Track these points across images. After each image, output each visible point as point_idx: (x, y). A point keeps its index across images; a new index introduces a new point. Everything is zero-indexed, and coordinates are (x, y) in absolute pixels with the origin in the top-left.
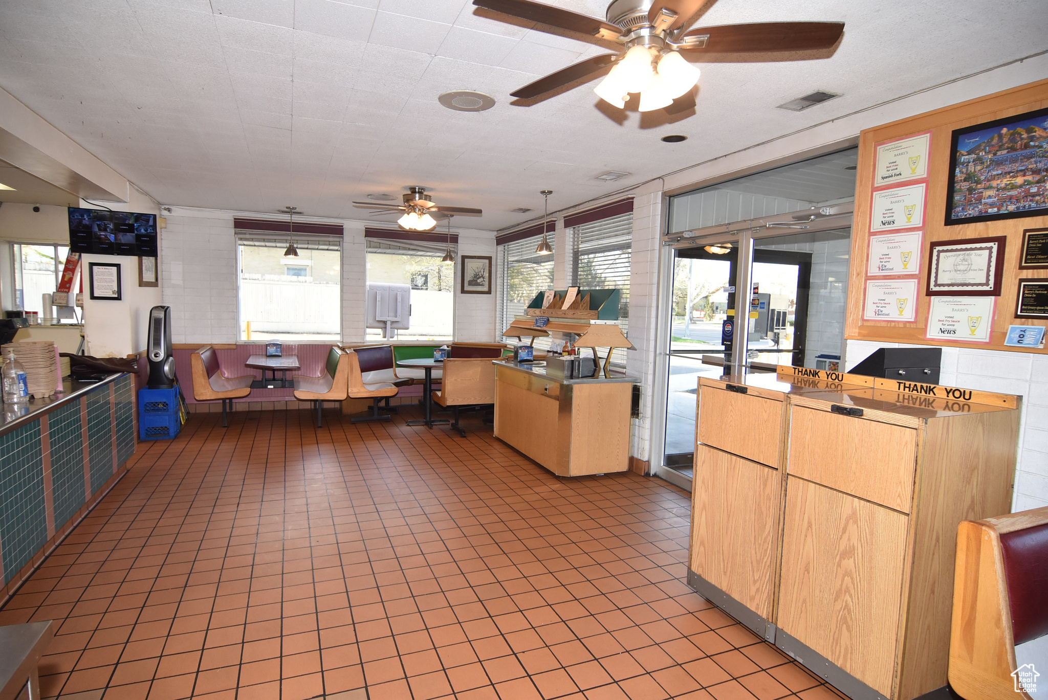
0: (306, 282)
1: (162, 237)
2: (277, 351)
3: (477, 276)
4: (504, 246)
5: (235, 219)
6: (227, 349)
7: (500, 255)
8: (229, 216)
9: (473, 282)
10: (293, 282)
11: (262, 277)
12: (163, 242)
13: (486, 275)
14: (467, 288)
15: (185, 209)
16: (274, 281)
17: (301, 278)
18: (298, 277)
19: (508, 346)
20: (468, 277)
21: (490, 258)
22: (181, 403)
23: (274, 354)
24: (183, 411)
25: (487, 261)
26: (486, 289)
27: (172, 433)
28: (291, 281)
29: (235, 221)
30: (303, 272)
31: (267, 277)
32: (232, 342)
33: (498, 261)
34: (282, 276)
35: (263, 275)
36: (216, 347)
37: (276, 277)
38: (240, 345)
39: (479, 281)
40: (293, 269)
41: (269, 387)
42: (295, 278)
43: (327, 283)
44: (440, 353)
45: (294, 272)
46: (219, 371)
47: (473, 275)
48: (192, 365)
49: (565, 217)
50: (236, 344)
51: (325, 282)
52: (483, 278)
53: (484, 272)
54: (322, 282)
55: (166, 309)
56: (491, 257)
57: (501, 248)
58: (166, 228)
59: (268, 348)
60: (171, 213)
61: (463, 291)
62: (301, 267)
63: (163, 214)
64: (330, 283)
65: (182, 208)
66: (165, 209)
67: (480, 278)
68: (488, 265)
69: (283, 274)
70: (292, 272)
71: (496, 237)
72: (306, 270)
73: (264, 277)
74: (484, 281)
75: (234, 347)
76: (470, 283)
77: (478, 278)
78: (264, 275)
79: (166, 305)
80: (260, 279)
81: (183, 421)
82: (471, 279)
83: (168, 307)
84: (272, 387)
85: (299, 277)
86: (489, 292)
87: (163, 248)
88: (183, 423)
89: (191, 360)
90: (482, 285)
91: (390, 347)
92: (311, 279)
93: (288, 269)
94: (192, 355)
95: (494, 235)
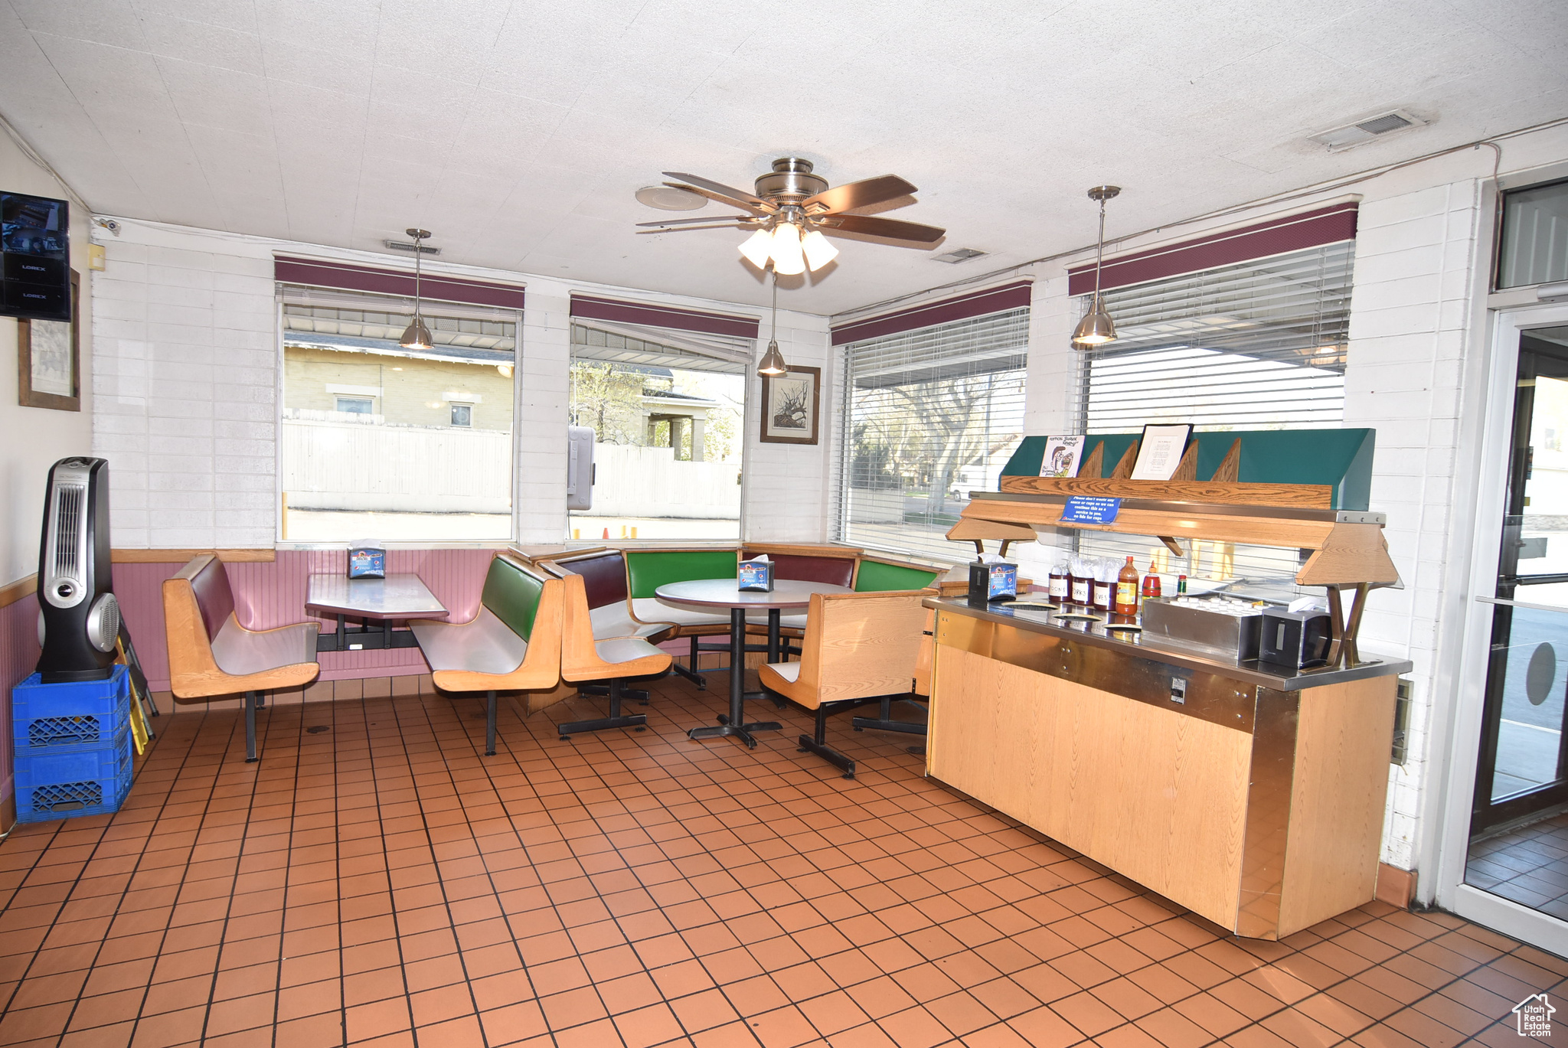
0: (372, 423)
1: (94, 293)
2: (373, 567)
3: (791, 407)
4: (847, 348)
5: (277, 258)
6: (254, 562)
7: (839, 365)
8: (264, 251)
9: (783, 421)
10: (349, 423)
11: (294, 413)
12: (96, 303)
13: (809, 405)
14: (773, 431)
15: (154, 227)
16: (316, 420)
17: (364, 417)
18: (358, 415)
19: (866, 552)
20: (774, 410)
21: (816, 372)
22: (137, 698)
23: (367, 573)
24: (142, 717)
25: (811, 377)
26: (807, 433)
27: (109, 796)
28: (346, 422)
29: (276, 264)
30: (365, 407)
31: (304, 413)
32: (266, 543)
33: (835, 377)
34: (330, 412)
35: (296, 410)
36: (223, 557)
37: (319, 414)
38: (285, 552)
39: (794, 417)
40: (348, 402)
41: (352, 647)
42: (353, 416)
43: (410, 426)
44: (754, 571)
45: (350, 406)
46: (233, 613)
47: (784, 405)
48: (167, 611)
49: (1070, 271)
50: (274, 550)
51: (406, 425)
52: (803, 411)
53: (804, 399)
54: (400, 425)
55: (96, 469)
56: (820, 369)
57: (840, 350)
58: (103, 269)
59: (354, 559)
60: (116, 234)
61: (765, 438)
62: (362, 398)
63: (96, 236)
64: (415, 425)
65: (148, 226)
66: (103, 224)
67: (797, 410)
68: (811, 384)
69: (331, 408)
70: (345, 406)
71: (832, 329)
72: (371, 403)
73: (297, 414)
74: (805, 418)
75: (271, 556)
76: (780, 421)
77: (794, 412)
78: (298, 410)
79: (97, 455)
80: (290, 417)
81: (142, 740)
82: (781, 412)
83: (101, 462)
84: (360, 647)
85: (361, 414)
86: (813, 441)
87: (95, 319)
88: (140, 753)
89: (163, 597)
90: (801, 426)
91: (620, 554)
92: (382, 419)
93: (338, 401)
94: (168, 584)
95: (825, 325)
